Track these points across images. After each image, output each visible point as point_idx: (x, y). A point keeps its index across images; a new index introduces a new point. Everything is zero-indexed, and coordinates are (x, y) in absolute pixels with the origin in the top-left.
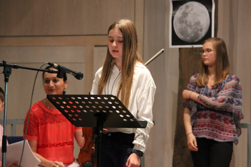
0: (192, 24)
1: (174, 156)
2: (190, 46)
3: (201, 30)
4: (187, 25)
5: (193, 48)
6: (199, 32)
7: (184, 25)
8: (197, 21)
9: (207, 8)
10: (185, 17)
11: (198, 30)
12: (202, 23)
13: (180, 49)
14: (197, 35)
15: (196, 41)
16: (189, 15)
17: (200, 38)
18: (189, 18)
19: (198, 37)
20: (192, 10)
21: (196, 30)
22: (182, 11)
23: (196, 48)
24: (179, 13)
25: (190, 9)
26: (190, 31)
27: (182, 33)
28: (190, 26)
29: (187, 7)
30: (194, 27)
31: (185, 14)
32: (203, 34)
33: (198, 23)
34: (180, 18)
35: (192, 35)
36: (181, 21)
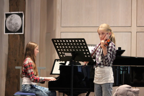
0: (14, 24)
1: (6, 82)
2: (13, 34)
3: (18, 27)
4: (12, 24)
5: (14, 34)
6: (17, 27)
7: (11, 24)
8: (16, 23)
9: (20, 17)
10: (11, 21)
11: (17, 26)
12: (18, 24)
13: (9, 35)
14: (16, 29)
15: (16, 31)
16: (13, 20)
17: (18, 30)
18: (13, 21)
19: (17, 29)
20: (14, 18)
21: (16, 27)
22: (10, 18)
23: (16, 34)
24: (8, 19)
25: (13, 17)
26: (13, 27)
27: (10, 28)
28: (13, 25)
29: (12, 16)
30: (15, 25)
31: (11, 20)
32: (19, 28)
33: (17, 24)
34: (9, 21)
35: (14, 29)
36: (9, 22)
